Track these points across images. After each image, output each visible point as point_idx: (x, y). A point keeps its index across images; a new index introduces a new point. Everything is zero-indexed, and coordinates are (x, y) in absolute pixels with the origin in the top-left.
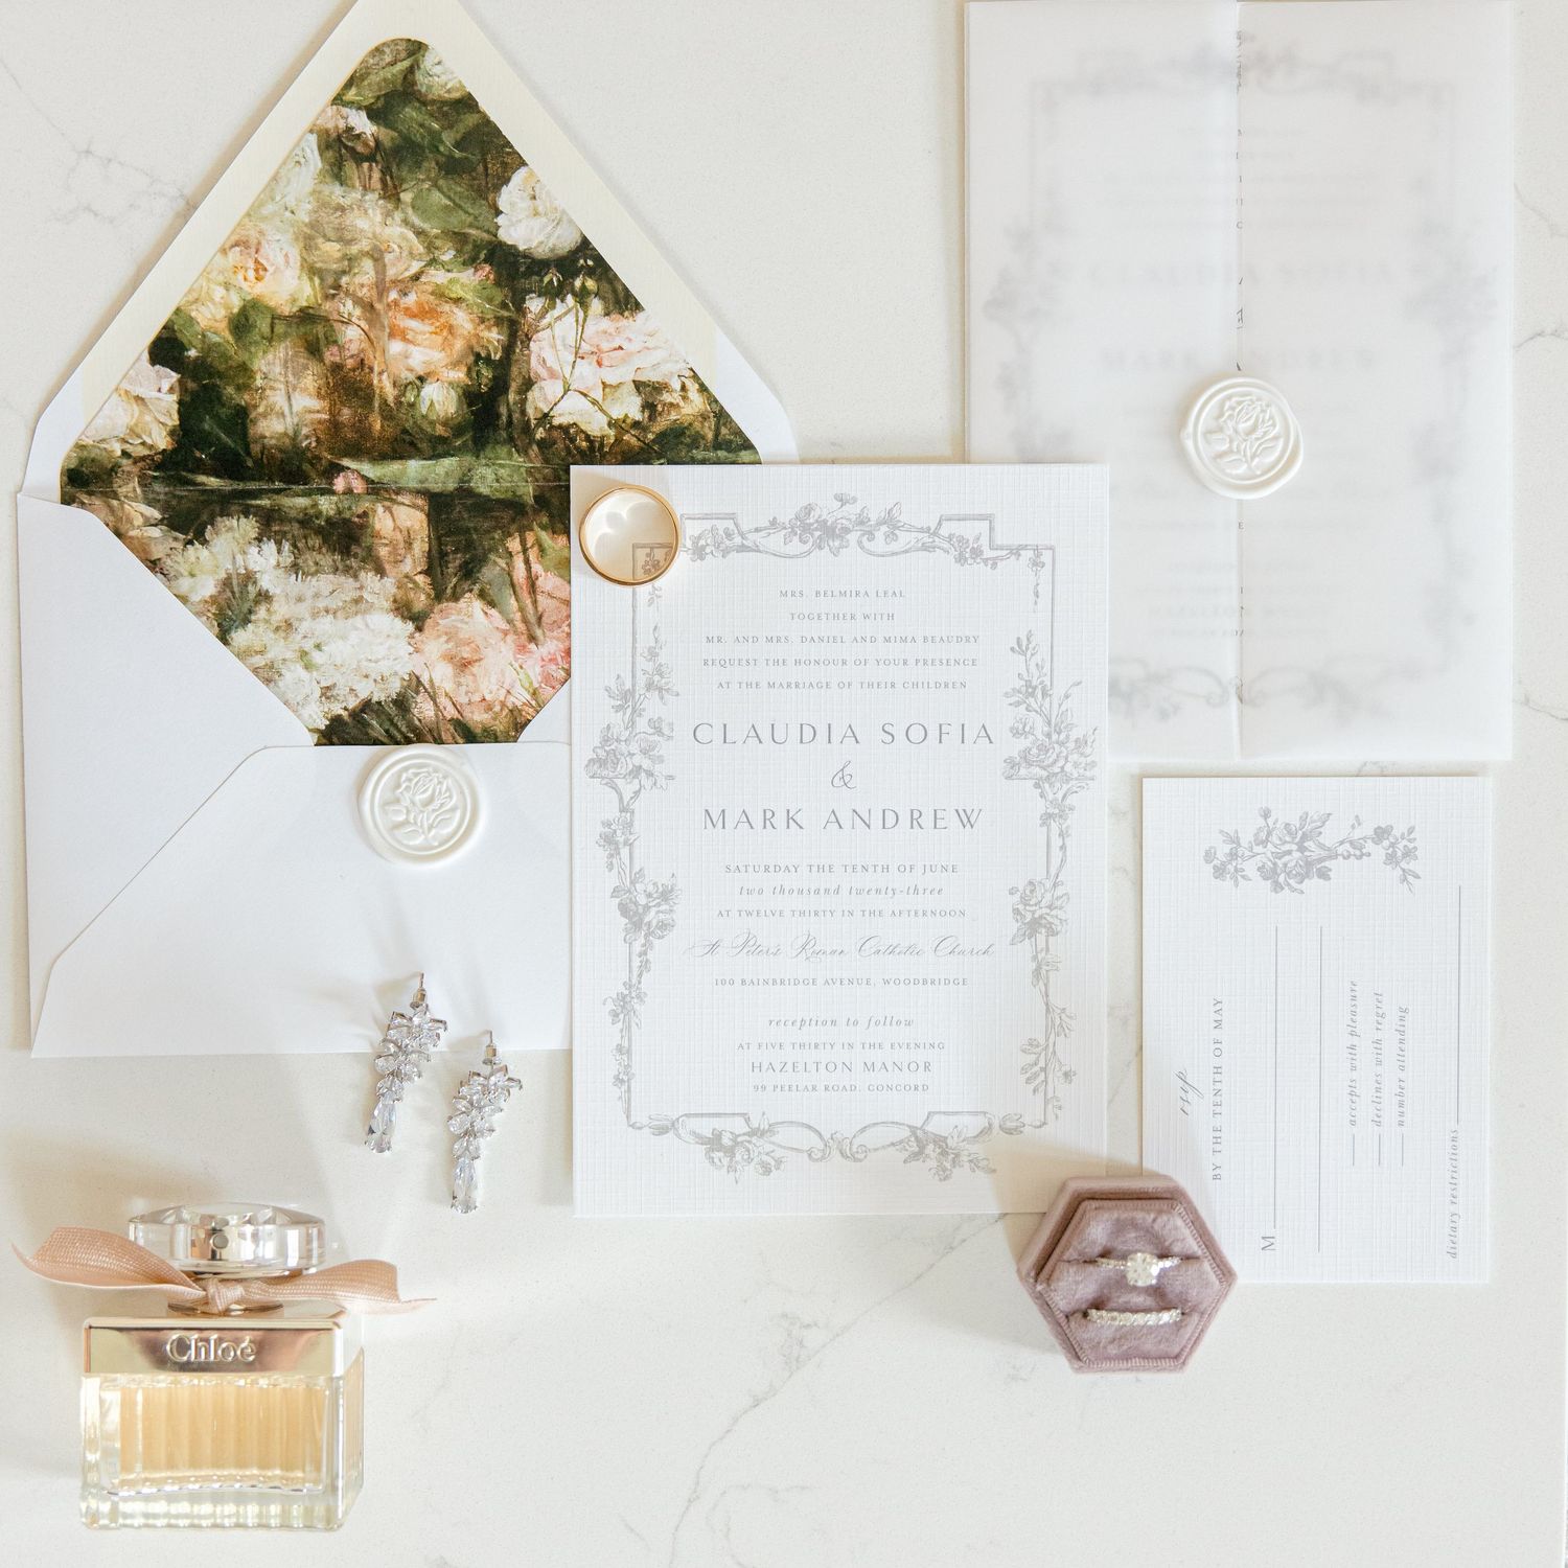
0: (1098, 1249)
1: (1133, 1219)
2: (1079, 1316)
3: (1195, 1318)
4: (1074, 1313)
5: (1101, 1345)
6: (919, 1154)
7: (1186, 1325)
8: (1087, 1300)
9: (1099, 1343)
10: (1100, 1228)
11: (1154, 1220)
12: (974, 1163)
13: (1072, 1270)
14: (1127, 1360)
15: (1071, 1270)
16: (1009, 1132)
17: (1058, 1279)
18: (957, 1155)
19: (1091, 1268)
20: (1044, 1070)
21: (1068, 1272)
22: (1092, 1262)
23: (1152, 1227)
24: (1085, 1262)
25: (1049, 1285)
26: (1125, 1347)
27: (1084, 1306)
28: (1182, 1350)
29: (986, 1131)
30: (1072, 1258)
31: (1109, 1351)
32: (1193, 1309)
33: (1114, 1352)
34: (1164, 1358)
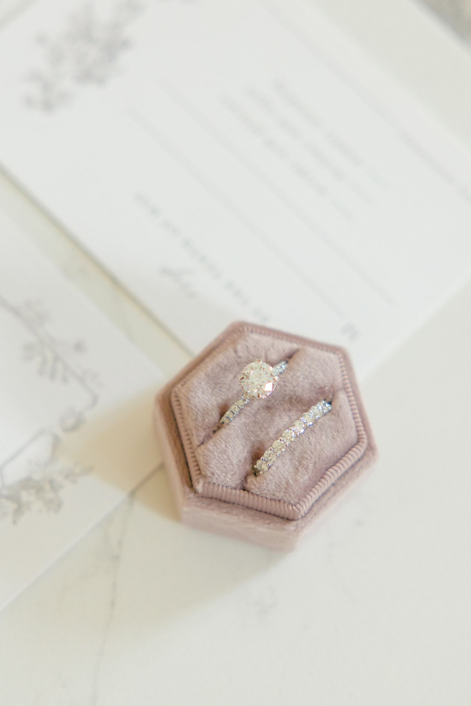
0: (215, 415)
1: (218, 365)
2: (251, 479)
3: (342, 397)
4: (246, 478)
5: (291, 482)
6: (20, 509)
7: (341, 407)
8: (246, 459)
9: (287, 483)
10: (200, 394)
11: (236, 351)
12: (70, 475)
13: (210, 445)
14: (322, 478)
15: (211, 448)
16: (75, 428)
17: (207, 463)
18: (51, 482)
19: (223, 432)
20: (57, 359)
21: (209, 450)
22: (219, 427)
23: (240, 357)
24: (214, 432)
25: (205, 477)
26: (311, 466)
27: (248, 467)
28: (358, 431)
29: (56, 443)
30: (201, 439)
31: (301, 481)
32: (334, 394)
33: (306, 477)
34: (350, 449)
